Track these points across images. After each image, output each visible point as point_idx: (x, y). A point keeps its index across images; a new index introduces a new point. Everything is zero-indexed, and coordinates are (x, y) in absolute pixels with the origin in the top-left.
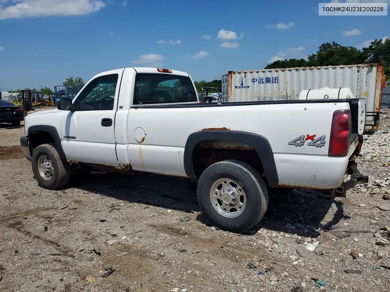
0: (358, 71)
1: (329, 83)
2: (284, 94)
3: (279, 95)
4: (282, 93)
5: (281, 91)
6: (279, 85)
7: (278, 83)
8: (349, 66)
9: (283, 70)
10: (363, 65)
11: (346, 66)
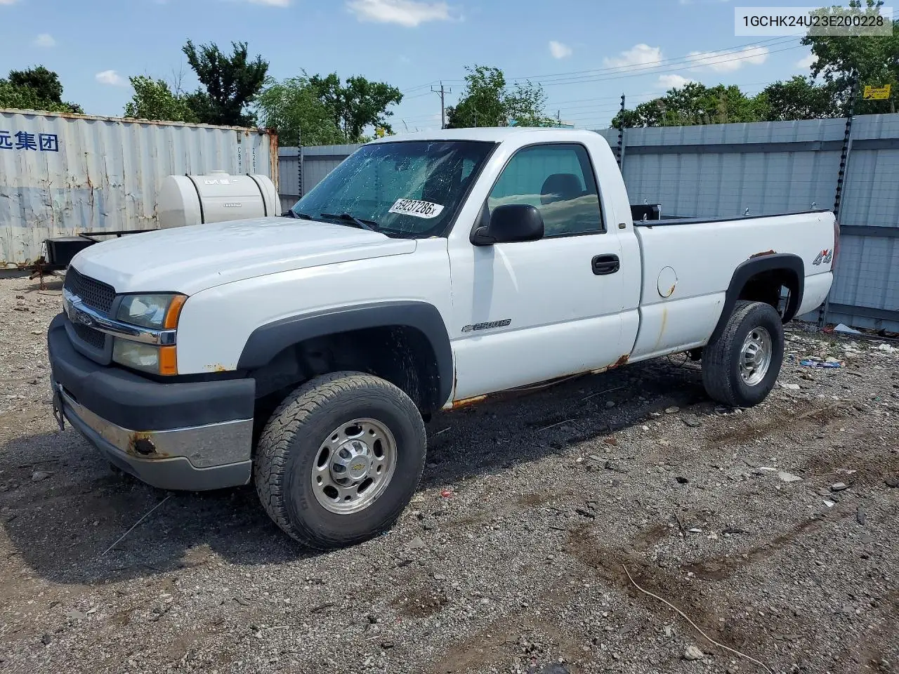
0: (239, 141)
1: (188, 162)
2: (81, 181)
3: (68, 186)
4: (75, 178)
5: (71, 173)
6: (63, 158)
7: (57, 150)
8: (222, 127)
9: (70, 118)
10: (246, 129)
11: (217, 127)
